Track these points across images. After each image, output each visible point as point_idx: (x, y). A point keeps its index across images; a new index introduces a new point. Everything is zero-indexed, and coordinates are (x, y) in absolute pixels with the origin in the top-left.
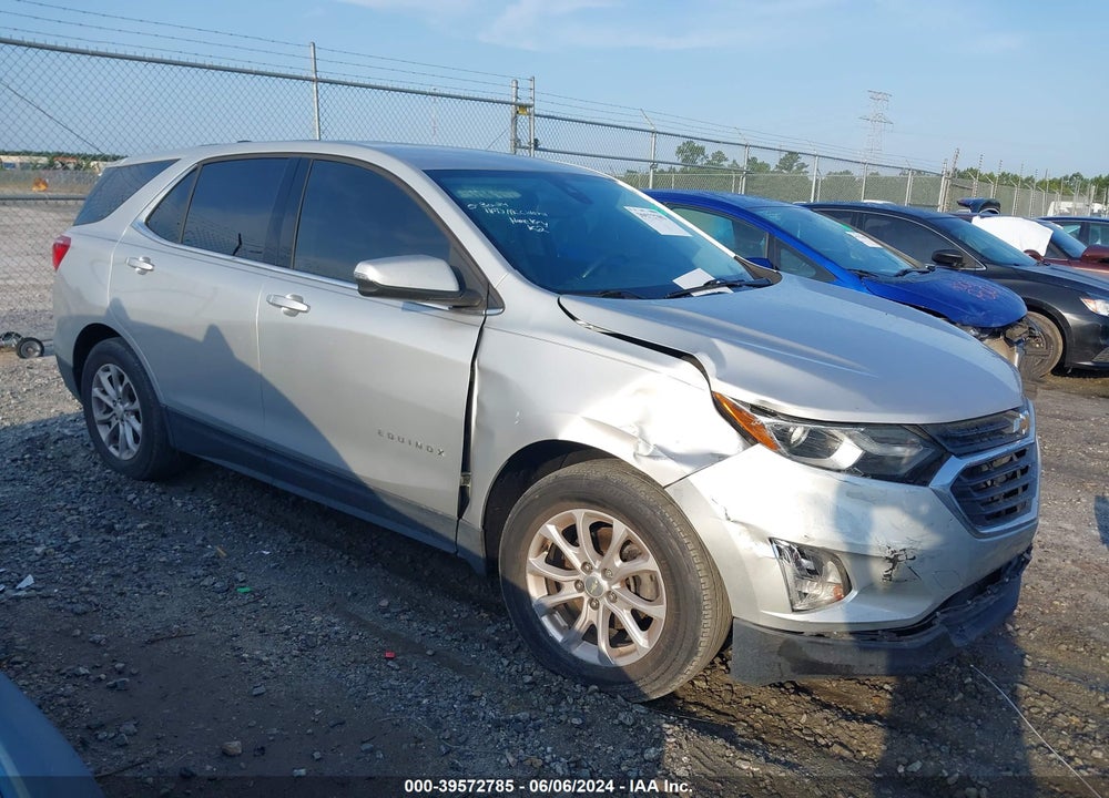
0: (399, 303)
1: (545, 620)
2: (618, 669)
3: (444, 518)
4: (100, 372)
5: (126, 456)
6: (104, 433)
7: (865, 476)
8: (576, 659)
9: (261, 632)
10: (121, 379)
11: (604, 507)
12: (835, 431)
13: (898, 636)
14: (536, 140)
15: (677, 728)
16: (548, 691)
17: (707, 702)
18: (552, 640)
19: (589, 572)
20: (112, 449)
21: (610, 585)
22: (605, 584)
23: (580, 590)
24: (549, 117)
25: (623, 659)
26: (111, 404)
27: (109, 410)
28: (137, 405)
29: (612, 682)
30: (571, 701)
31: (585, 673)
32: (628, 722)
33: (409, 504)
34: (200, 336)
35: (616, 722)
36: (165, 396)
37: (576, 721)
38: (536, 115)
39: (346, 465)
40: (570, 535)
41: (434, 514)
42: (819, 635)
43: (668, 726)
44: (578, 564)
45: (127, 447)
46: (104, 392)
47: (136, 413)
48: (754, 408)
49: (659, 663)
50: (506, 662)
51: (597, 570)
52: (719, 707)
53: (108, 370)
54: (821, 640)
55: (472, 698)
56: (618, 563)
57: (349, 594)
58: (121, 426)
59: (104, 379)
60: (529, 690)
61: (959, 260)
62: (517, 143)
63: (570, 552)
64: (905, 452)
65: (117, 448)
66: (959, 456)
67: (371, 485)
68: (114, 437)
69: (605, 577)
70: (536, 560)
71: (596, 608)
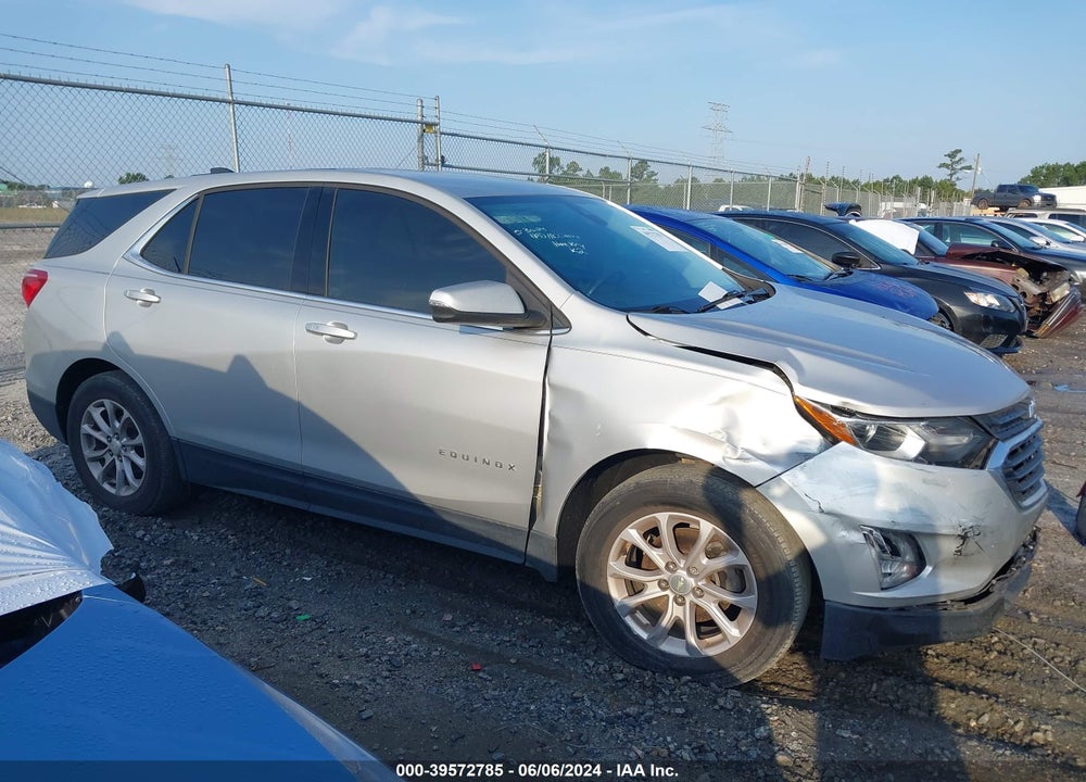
0: (456, 327)
1: (629, 620)
2: (709, 659)
3: (515, 531)
4: (91, 408)
5: (125, 492)
6: (96, 471)
8: (664, 654)
9: (340, 657)
10: (118, 414)
11: (691, 509)
12: (902, 426)
13: (966, 604)
14: (442, 157)
15: (774, 707)
16: (643, 686)
17: (782, 681)
18: (638, 637)
19: (673, 571)
20: (106, 486)
21: (696, 582)
22: (692, 581)
23: (663, 589)
24: (453, 135)
25: (713, 649)
26: (105, 440)
27: (101, 445)
28: (139, 440)
29: (705, 671)
30: (667, 693)
31: (675, 665)
32: (729, 707)
33: (473, 519)
34: (223, 367)
35: (717, 707)
36: (177, 427)
37: (680, 711)
38: (442, 133)
39: (402, 486)
40: (652, 534)
41: (502, 527)
42: (902, 609)
43: (766, 706)
44: (662, 564)
45: (126, 482)
46: (96, 428)
47: (139, 450)
48: (836, 409)
49: (752, 648)
50: (591, 663)
51: (682, 569)
52: (795, 685)
53: (102, 405)
54: (904, 614)
55: (575, 700)
56: (705, 561)
57: (408, 612)
58: (117, 463)
59: (97, 414)
60: (622, 688)
61: (857, 261)
62: (424, 160)
63: (654, 555)
64: (957, 441)
65: (113, 485)
66: (1003, 440)
67: (429, 503)
68: (110, 473)
69: (690, 574)
70: (616, 565)
71: (683, 604)
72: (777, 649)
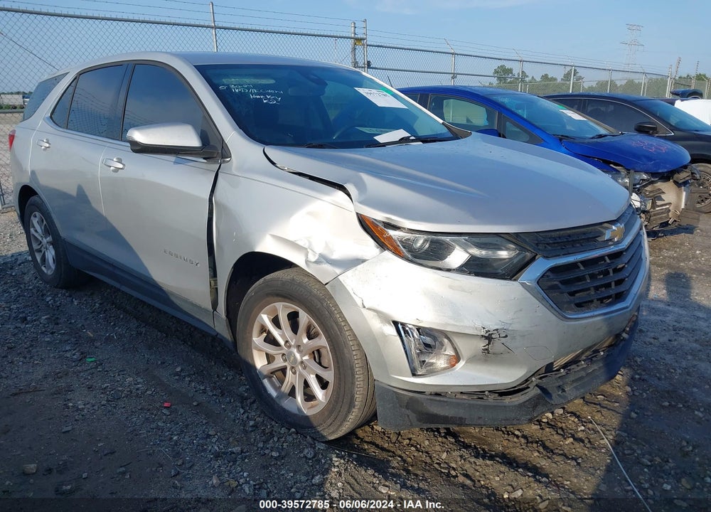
1: (266, 382)
2: (307, 417)
3: (206, 310)
4: (33, 218)
5: (50, 273)
6: (39, 258)
7: (470, 274)
8: (284, 410)
9: (89, 388)
10: (42, 222)
11: (292, 300)
13: (501, 396)
14: (369, 62)
15: (342, 461)
16: (264, 431)
17: (379, 442)
18: (270, 395)
19: (290, 347)
20: (43, 269)
21: (301, 357)
22: (298, 356)
23: (285, 360)
24: (378, 46)
25: (307, 410)
26: (40, 239)
27: (40, 242)
28: (51, 238)
29: (301, 425)
30: (276, 439)
31: (289, 420)
32: (309, 456)
33: (186, 301)
35: (302, 455)
37: (275, 454)
38: (367, 45)
39: (148, 272)
40: (276, 322)
41: (199, 307)
42: (437, 394)
43: (336, 459)
44: (282, 342)
45: (50, 267)
46: (36, 231)
47: (52, 244)
48: (385, 224)
50: (242, 411)
51: (294, 346)
52: (386, 446)
53: (36, 216)
54: (438, 398)
55: (209, 436)
56: (305, 340)
57: (159, 362)
58: (46, 252)
59: (35, 222)
60: (252, 431)
61: (654, 129)
62: (356, 64)
63: (276, 333)
64: (508, 255)
65: (45, 267)
66: (546, 257)
67: (165, 288)
68: (44, 260)
69: (299, 351)
70: (257, 340)
71: (295, 373)
72: (346, 416)
